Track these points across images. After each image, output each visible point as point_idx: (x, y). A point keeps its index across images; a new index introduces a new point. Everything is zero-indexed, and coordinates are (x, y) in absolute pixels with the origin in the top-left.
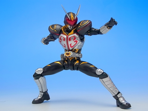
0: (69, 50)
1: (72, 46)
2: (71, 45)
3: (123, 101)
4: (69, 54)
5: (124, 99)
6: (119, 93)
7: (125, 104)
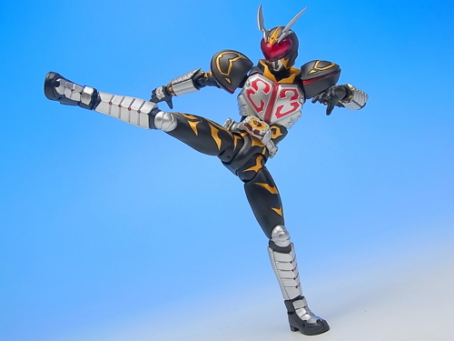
0: (267, 121)
1: (281, 112)
2: (280, 108)
3: (307, 317)
4: (260, 125)
5: (309, 312)
6: (300, 298)
7: (314, 321)
